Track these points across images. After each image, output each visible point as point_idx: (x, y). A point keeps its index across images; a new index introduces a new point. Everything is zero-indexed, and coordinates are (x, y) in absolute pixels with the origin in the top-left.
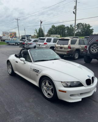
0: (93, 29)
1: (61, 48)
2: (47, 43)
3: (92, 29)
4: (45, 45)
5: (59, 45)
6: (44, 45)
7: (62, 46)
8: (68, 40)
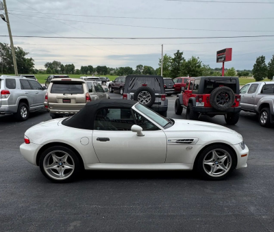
0: (31, 59)
1: (67, 100)
2: (10, 90)
3: (29, 58)
4: (6, 97)
5: (61, 95)
6: (3, 95)
7: (69, 96)
8: (81, 83)
